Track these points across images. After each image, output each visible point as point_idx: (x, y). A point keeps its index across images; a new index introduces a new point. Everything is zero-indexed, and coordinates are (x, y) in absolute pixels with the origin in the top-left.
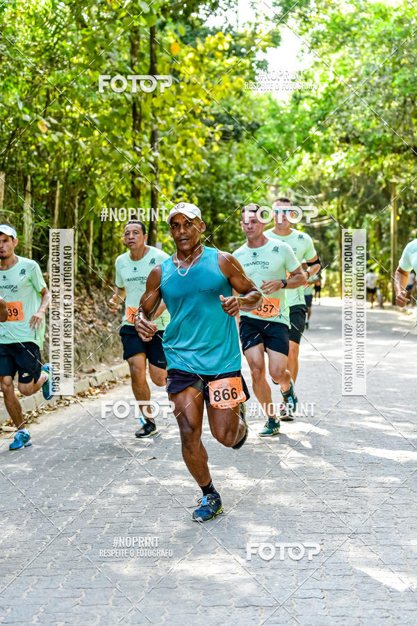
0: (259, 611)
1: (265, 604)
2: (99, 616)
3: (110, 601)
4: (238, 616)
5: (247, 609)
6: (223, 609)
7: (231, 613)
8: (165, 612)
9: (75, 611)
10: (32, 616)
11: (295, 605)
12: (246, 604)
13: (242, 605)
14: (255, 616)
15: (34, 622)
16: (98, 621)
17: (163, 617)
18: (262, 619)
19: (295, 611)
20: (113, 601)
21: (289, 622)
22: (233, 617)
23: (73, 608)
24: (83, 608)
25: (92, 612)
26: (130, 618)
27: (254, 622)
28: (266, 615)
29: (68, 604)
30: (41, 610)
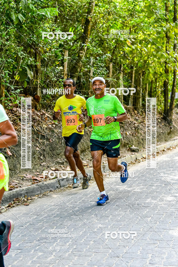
2: (167, 253)
3: (171, 247)
9: (156, 250)
10: (138, 251)
15: (139, 253)
16: (167, 255)
23: (155, 248)
24: (160, 249)
25: (163, 251)
29: (152, 246)
30: (141, 248)
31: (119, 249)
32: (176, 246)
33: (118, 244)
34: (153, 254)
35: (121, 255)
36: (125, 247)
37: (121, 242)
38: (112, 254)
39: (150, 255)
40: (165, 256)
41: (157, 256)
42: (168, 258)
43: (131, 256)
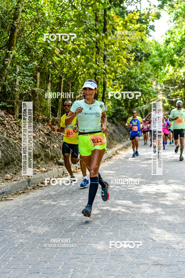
0: (163, 267)
1: (165, 264)
2: (89, 267)
3: (94, 260)
4: (153, 269)
5: (157, 266)
6: (146, 266)
7: (150, 267)
8: (119, 266)
9: (78, 264)
10: (59, 266)
11: (179, 265)
13: (155, 264)
14: (161, 269)
17: (118, 268)
18: (165, 270)
19: (179, 267)
20: (95, 260)
21: (177, 272)
22: (151, 269)
23: (78, 263)
24: (82, 263)
25: (86, 265)
26: (103, 268)
27: (161, 271)
28: (166, 269)
29: (75, 261)
30: (63, 263)
31: (39, 264)
32: (99, 260)
33: (39, 259)
34: (75, 269)
35: (41, 270)
36: (46, 262)
37: (42, 257)
38: (32, 270)
39: (72, 270)
40: (87, 271)
41: (79, 270)
42: (90, 272)
43: (52, 272)
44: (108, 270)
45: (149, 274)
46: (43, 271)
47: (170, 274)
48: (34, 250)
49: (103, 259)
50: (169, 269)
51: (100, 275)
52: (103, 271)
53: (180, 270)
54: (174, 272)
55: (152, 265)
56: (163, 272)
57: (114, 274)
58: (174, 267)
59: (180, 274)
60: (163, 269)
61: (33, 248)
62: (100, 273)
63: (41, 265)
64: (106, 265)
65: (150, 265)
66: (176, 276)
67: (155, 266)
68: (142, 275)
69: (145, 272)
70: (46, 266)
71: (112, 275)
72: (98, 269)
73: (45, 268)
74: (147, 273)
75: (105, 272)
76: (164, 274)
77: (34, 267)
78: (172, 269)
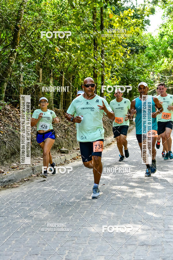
0: (148, 247)
1: (150, 244)
2: (83, 248)
3: (87, 242)
4: (139, 249)
5: (143, 246)
6: (133, 246)
7: (136, 248)
8: (109, 247)
9: (73, 246)
10: (56, 248)
11: (163, 245)
12: (143, 244)
13: (141, 245)
14: (146, 249)
15: (57, 250)
16: (82, 250)
17: (109, 249)
18: (150, 250)
19: (163, 247)
20: (88, 242)
21: (161, 252)
22: (137, 249)
23: (72, 245)
24: (76, 245)
25: (80, 246)
26: (95, 249)
27: (146, 252)
28: (151, 248)
29: (70, 243)
30: (59, 245)
31: (39, 246)
32: (92, 242)
33: (39, 242)
34: (69, 251)
35: (40, 252)
36: (44, 245)
37: (41, 240)
38: (31, 252)
39: (67, 251)
40: (80, 252)
41: (73, 251)
42: (83, 253)
43: (49, 253)
44: (99, 251)
45: (135, 254)
46: (41, 253)
47: (154, 253)
48: (35, 233)
49: (95, 241)
50: (154, 249)
51: (91, 255)
52: (94, 252)
53: (163, 249)
54: (158, 252)
55: (139, 245)
56: (148, 252)
57: (104, 254)
58: (158, 247)
59: (164, 253)
60: (149, 249)
61: (33, 232)
62: (92, 254)
63: (39, 247)
64: (97, 246)
65: (137, 246)
66: (159, 255)
67: (142, 246)
68: (129, 254)
69: (132, 252)
70: (44, 249)
71: (103, 255)
72: (91, 251)
73: (43, 251)
74: (134, 253)
75: (96, 252)
76: (149, 254)
77: (33, 249)
78: (156, 249)
